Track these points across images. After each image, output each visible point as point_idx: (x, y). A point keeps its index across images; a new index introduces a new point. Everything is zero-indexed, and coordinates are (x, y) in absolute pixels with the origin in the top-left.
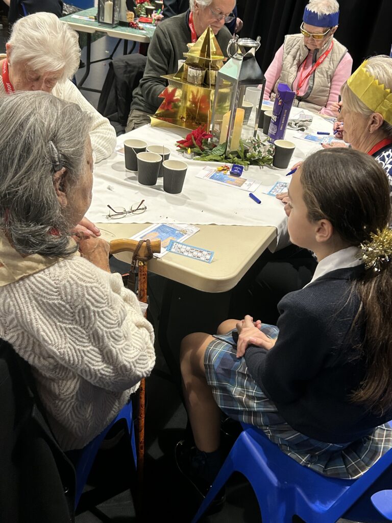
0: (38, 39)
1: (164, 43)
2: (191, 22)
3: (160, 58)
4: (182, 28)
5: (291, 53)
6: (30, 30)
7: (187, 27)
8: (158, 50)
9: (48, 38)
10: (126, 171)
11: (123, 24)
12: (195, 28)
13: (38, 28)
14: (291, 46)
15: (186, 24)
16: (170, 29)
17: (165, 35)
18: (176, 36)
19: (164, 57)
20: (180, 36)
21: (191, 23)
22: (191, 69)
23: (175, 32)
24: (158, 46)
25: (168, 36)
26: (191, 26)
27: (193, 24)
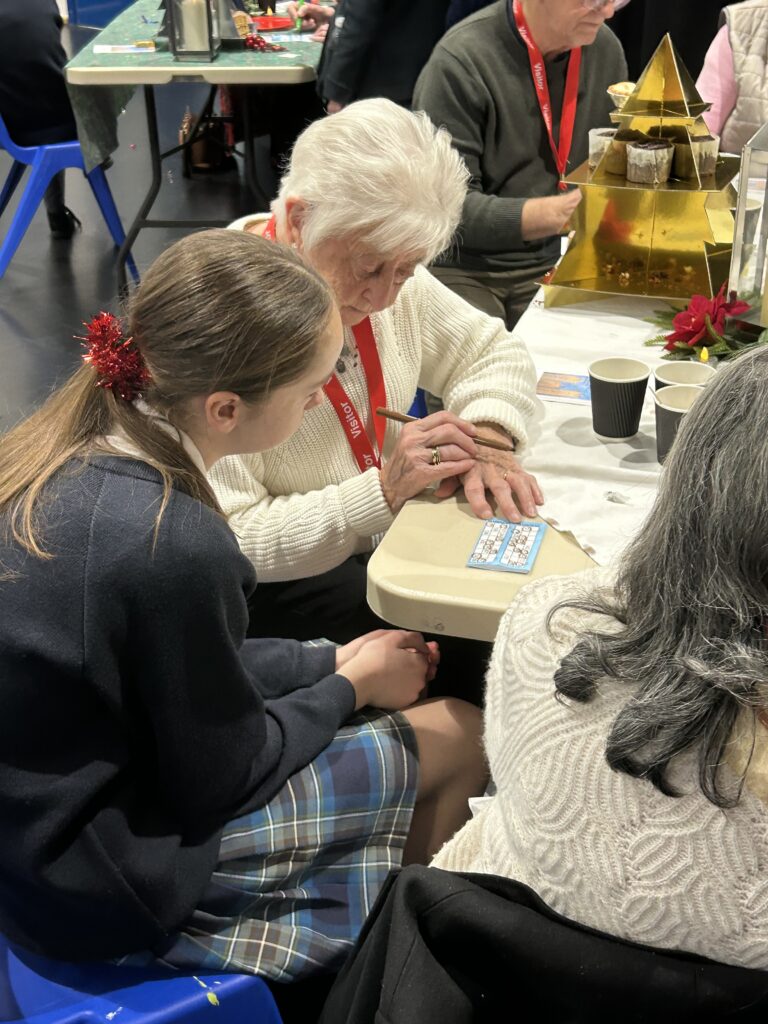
0: (387, 175)
1: (468, 88)
2: (521, 21)
3: (460, 125)
4: (500, 43)
5: (753, 49)
6: (358, 156)
7: (514, 37)
8: (453, 106)
9: (409, 167)
10: (605, 443)
11: (231, 46)
12: (533, 35)
13: (375, 145)
14: (749, 32)
15: (510, 31)
16: (475, 50)
17: (466, 69)
18: (493, 65)
19: (471, 121)
20: (500, 64)
21: (520, 24)
22: (639, 151)
23: (488, 56)
24: (453, 98)
25: (474, 68)
26: (522, 31)
27: (527, 28)
